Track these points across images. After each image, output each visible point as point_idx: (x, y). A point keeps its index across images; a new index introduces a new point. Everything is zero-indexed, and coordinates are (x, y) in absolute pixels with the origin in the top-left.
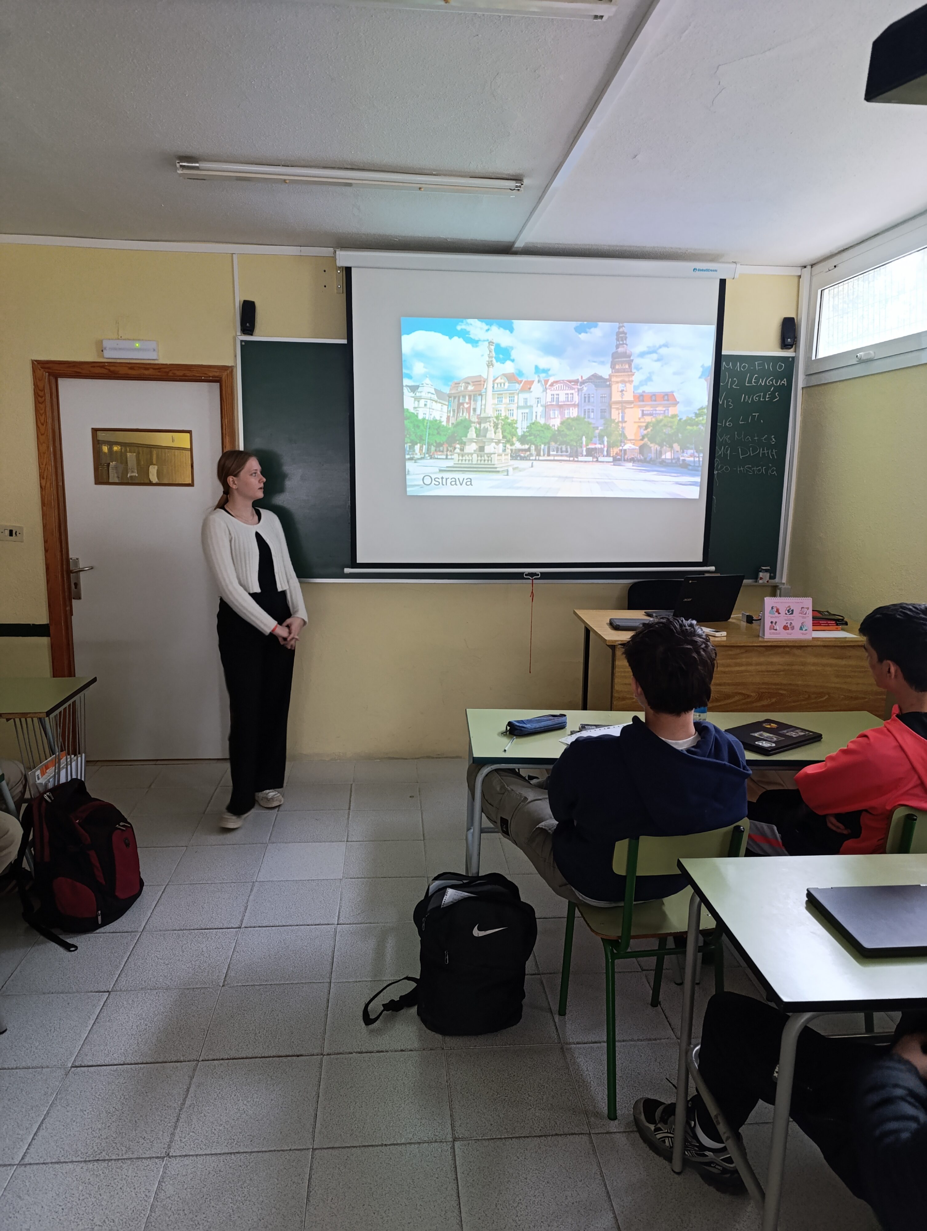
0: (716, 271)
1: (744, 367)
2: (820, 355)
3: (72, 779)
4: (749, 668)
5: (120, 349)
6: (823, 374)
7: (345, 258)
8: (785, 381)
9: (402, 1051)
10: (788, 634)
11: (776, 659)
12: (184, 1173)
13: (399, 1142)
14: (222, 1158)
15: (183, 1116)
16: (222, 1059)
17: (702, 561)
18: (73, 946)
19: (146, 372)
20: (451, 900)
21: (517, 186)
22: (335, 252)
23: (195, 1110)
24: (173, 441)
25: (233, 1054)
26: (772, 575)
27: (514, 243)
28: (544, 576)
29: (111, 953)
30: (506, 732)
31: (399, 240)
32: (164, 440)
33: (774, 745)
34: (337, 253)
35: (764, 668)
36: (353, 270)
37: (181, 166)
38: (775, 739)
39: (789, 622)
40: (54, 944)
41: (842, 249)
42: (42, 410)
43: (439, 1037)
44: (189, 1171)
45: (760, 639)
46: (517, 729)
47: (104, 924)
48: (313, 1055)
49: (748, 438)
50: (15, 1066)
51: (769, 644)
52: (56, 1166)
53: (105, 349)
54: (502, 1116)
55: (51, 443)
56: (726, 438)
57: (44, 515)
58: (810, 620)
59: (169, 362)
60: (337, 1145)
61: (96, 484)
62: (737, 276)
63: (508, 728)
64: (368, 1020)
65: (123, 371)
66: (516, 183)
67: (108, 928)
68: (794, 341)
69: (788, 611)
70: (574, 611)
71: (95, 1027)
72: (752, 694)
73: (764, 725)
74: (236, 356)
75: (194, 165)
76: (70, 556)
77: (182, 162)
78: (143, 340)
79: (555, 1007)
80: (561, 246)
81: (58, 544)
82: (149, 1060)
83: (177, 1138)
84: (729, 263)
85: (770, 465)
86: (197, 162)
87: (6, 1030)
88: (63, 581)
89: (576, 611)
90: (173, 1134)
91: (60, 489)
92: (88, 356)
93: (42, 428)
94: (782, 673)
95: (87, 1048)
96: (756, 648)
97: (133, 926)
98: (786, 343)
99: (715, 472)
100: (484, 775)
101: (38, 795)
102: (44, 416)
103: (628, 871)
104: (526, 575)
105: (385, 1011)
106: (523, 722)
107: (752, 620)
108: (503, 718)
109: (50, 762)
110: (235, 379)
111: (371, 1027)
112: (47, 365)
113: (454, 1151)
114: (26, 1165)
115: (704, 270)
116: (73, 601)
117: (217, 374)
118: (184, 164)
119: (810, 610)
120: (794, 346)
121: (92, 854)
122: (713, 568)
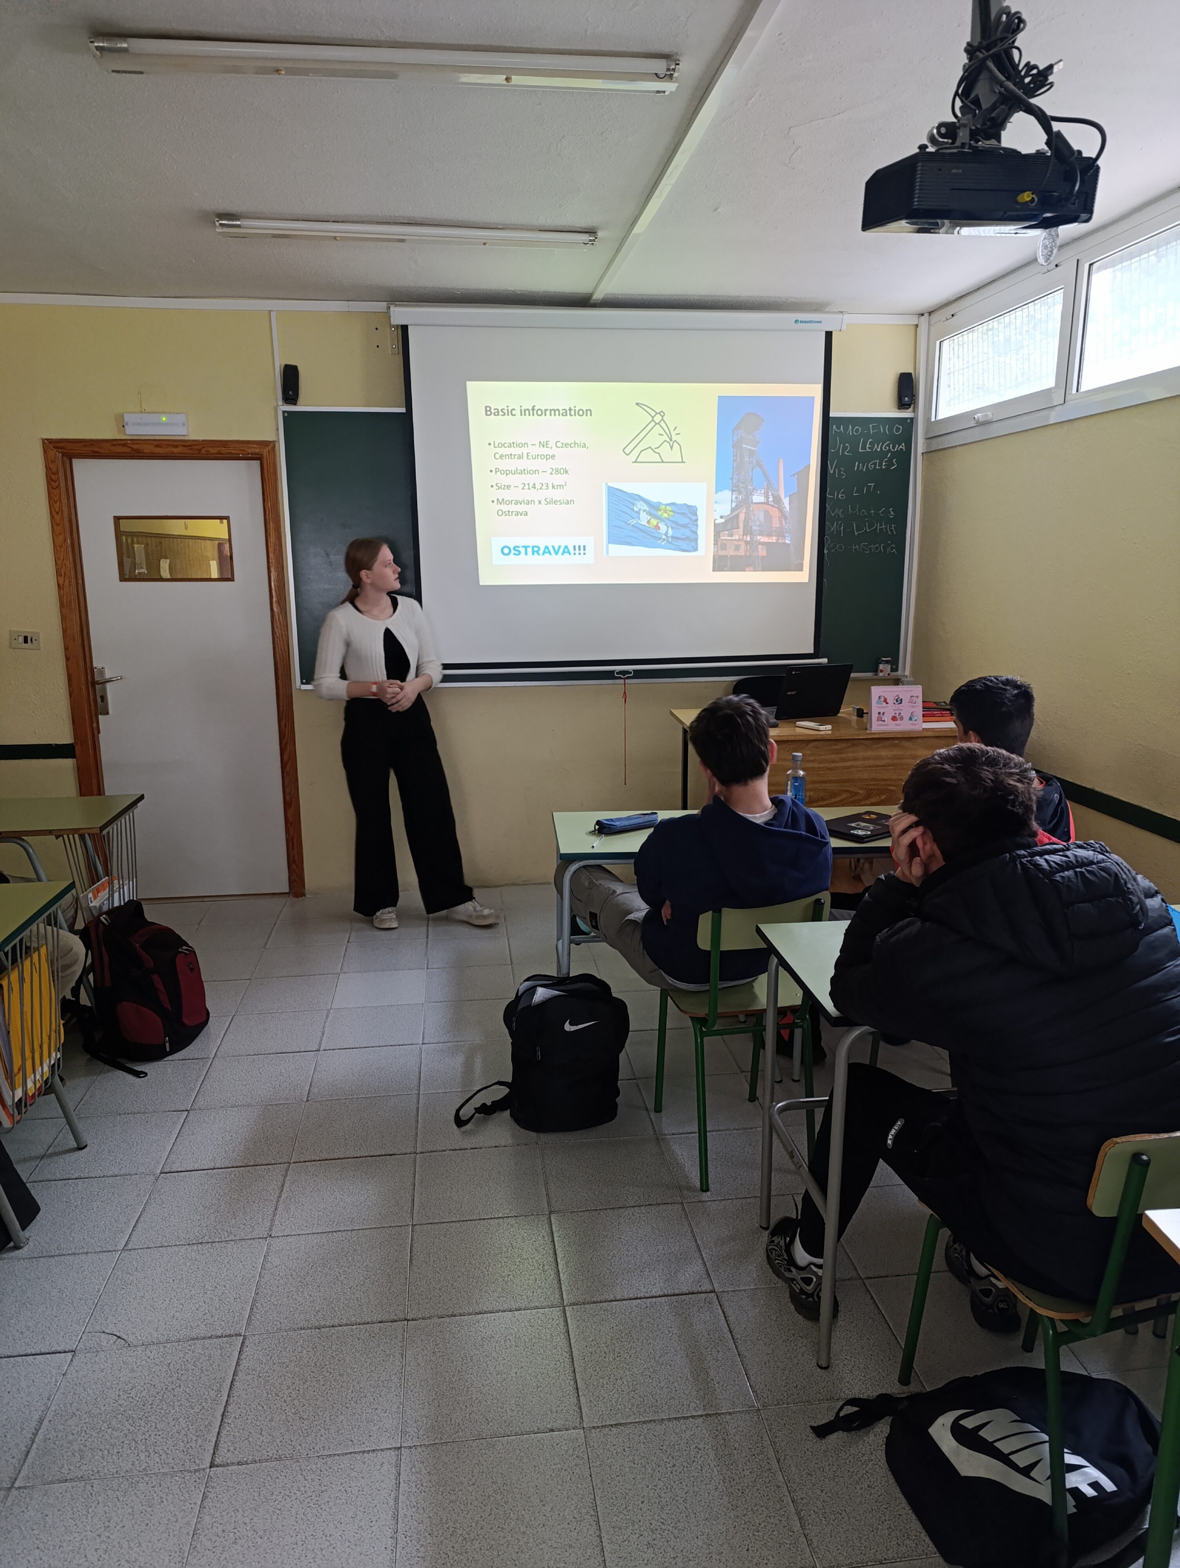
0: (820, 322)
1: (857, 430)
2: (941, 416)
3: (129, 901)
4: (856, 763)
5: (146, 424)
6: (946, 437)
7: (400, 315)
8: (903, 446)
9: (496, 1147)
10: (897, 725)
11: (884, 753)
12: (288, 1249)
13: (496, 1216)
14: (324, 1236)
15: (281, 1207)
16: (314, 1161)
17: (812, 652)
18: (142, 1072)
19: (175, 450)
20: (541, 999)
21: (590, 241)
22: (389, 308)
23: (293, 1200)
24: (186, 528)
25: (325, 1155)
26: (894, 666)
27: (592, 295)
28: (639, 674)
29: (184, 1077)
30: (595, 831)
31: (462, 293)
32: (176, 528)
33: (869, 833)
34: (392, 309)
35: (872, 763)
36: (410, 328)
37: (221, 224)
38: (872, 828)
39: (898, 712)
40: (121, 1072)
41: (959, 296)
42: (56, 496)
43: (534, 1134)
44: (293, 1247)
45: (868, 731)
46: (605, 827)
47: (172, 1052)
48: (406, 1154)
49: (864, 512)
50: (102, 1175)
51: (876, 736)
52: (161, 1249)
53: (127, 424)
54: (597, 1193)
55: (68, 534)
56: (839, 512)
57: (63, 618)
58: (919, 711)
59: (200, 438)
60: (435, 1221)
61: (121, 581)
62: (844, 327)
63: (597, 827)
64: (459, 1122)
65: (147, 449)
66: (590, 236)
67: (176, 1056)
68: (912, 400)
69: (897, 701)
70: (671, 712)
71: (178, 1140)
72: (860, 791)
73: (863, 816)
74: (278, 429)
75: (235, 223)
76: (95, 665)
77: (222, 220)
78: (170, 413)
79: (651, 1105)
80: (645, 297)
81: (81, 651)
82: (239, 1164)
83: (277, 1223)
84: (835, 313)
85: (889, 542)
86: (239, 220)
87: (86, 1146)
88: (89, 694)
89: (672, 711)
90: (273, 1220)
91: (80, 587)
92: (106, 432)
93: (58, 518)
95: (173, 1157)
96: (862, 741)
97: (203, 1053)
98: (903, 402)
99: (826, 551)
100: (571, 872)
101: (91, 919)
102: (58, 503)
103: (712, 946)
104: (617, 673)
105: (477, 1114)
106: (612, 820)
107: (860, 713)
108: (591, 818)
109: (103, 884)
110: (278, 455)
111: (463, 1129)
112: (60, 445)
113: (551, 1221)
114: (130, 1250)
115: (808, 322)
116: (100, 717)
117: (257, 451)
118: (223, 222)
119: (920, 700)
120: (912, 406)
121: (156, 978)
122: (825, 660)
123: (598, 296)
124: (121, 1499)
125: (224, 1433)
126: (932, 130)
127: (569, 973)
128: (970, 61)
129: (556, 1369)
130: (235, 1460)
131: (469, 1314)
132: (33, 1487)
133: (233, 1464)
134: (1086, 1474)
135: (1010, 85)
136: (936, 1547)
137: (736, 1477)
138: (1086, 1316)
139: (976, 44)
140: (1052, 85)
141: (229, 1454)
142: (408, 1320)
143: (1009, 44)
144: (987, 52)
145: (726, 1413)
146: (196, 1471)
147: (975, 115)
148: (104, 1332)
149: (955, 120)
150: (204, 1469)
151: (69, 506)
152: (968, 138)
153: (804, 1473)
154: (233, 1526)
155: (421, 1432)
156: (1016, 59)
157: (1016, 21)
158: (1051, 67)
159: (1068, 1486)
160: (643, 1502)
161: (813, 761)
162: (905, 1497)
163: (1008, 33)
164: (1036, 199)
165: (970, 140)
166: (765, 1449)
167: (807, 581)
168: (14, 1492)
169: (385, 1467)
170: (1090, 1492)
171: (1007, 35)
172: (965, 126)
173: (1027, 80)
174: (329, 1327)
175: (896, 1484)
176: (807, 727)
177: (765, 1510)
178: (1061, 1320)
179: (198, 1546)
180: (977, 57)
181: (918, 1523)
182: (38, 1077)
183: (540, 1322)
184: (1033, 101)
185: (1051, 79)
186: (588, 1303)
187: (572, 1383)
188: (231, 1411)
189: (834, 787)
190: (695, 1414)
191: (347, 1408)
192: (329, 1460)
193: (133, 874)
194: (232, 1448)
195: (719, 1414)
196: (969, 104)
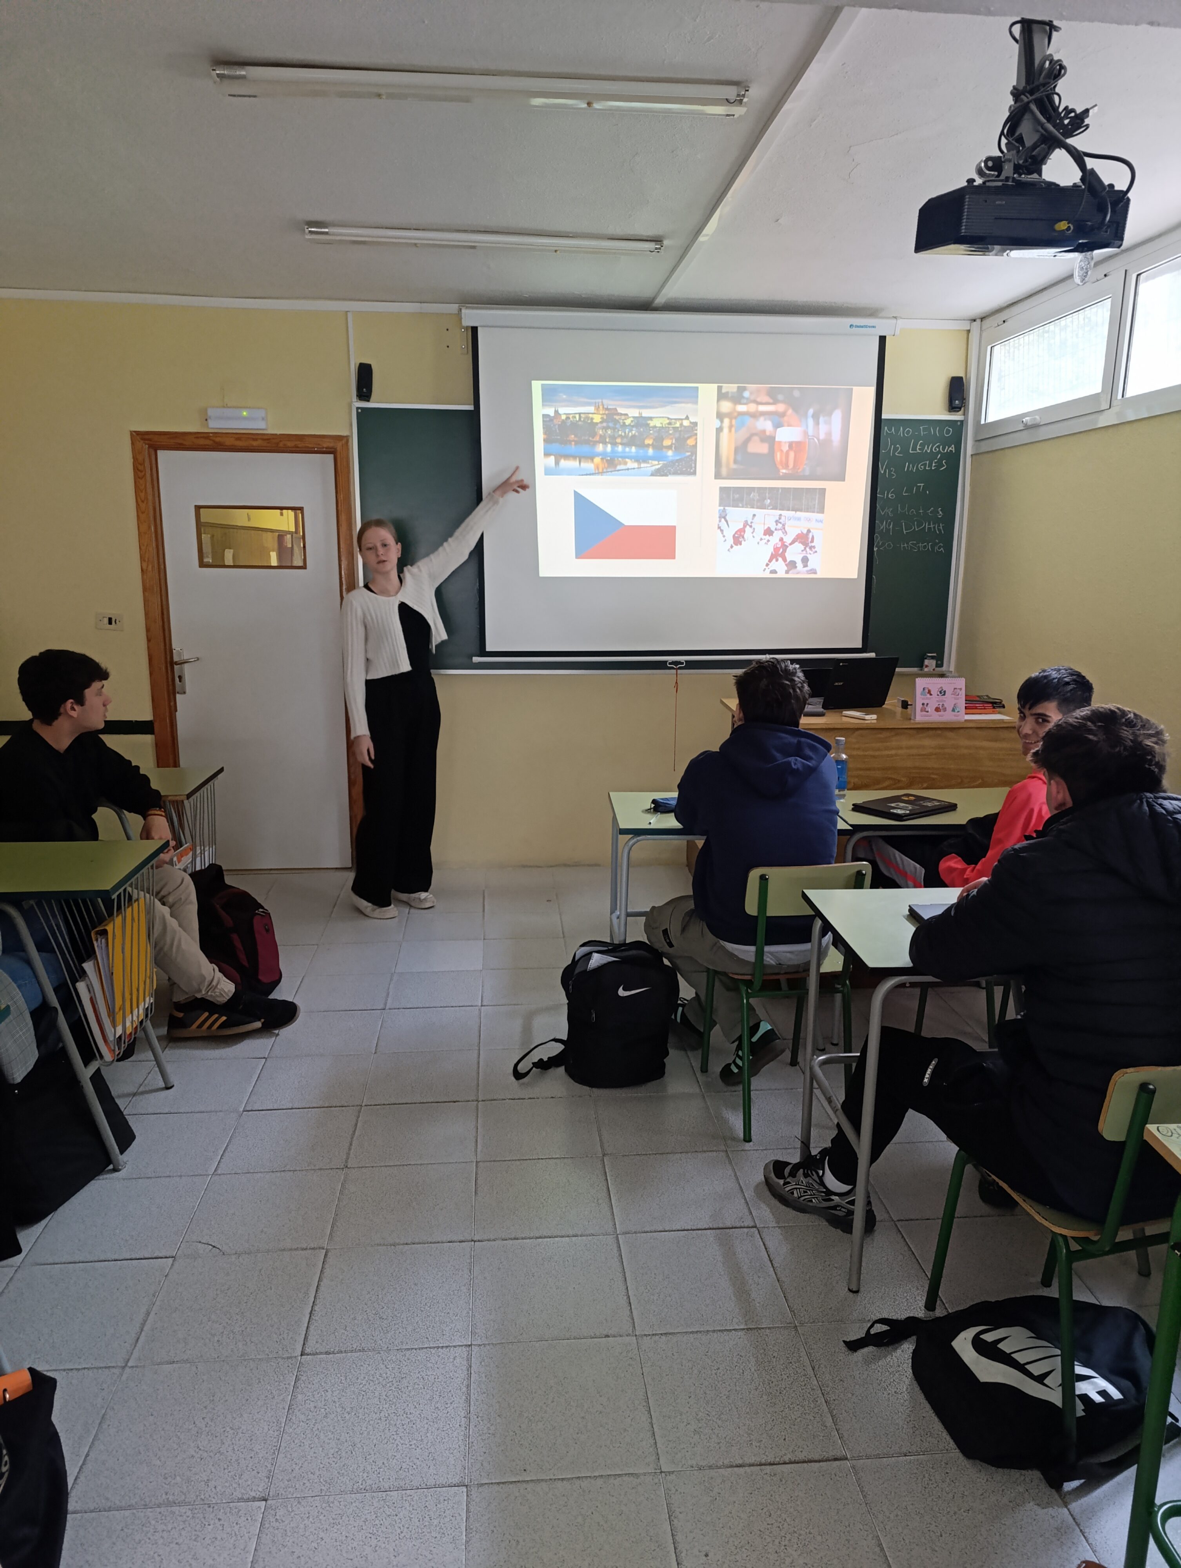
0: (874, 327)
1: (908, 431)
2: (990, 419)
3: (210, 865)
4: (900, 752)
5: (228, 418)
6: (995, 440)
7: (471, 317)
8: (952, 448)
9: (552, 1098)
10: (940, 716)
12: (363, 1178)
13: (553, 1157)
15: (355, 1143)
16: (384, 1105)
17: (860, 647)
19: (255, 443)
20: (597, 964)
21: (656, 249)
22: (461, 309)
23: (366, 1137)
24: (249, 519)
25: (393, 1101)
26: (939, 662)
27: (654, 299)
28: (690, 665)
30: (650, 809)
32: (240, 518)
33: (908, 812)
34: (463, 311)
35: (914, 751)
36: (479, 330)
37: (310, 232)
38: (911, 808)
39: (941, 704)
41: (1011, 302)
42: (142, 485)
43: (586, 1088)
44: (368, 1177)
45: (912, 721)
46: (661, 806)
48: (469, 1101)
49: (913, 511)
50: (190, 1111)
51: (919, 726)
52: (247, 1175)
53: (210, 418)
54: (646, 1140)
55: (153, 522)
56: (889, 511)
57: (146, 602)
58: (962, 703)
59: (278, 432)
60: (498, 1159)
61: (200, 567)
62: (897, 332)
63: (653, 806)
64: (518, 1075)
65: (229, 442)
66: (656, 244)
68: (963, 403)
69: (941, 692)
70: (721, 700)
71: (258, 1083)
72: (903, 779)
73: (901, 798)
74: (351, 425)
75: (323, 230)
76: (174, 647)
77: (311, 228)
78: (250, 408)
81: (161, 633)
82: (315, 1105)
83: (352, 1156)
84: (889, 318)
85: (937, 541)
86: (327, 228)
87: (173, 1086)
88: (168, 674)
89: (723, 700)
90: (348, 1154)
91: (162, 572)
92: (190, 425)
93: (143, 506)
94: (934, 757)
95: (254, 1099)
96: (906, 731)
98: (954, 406)
99: (875, 549)
102: (143, 491)
103: (759, 912)
104: (670, 664)
105: (534, 1069)
106: (667, 799)
107: (905, 705)
108: (646, 799)
109: (185, 849)
110: (350, 449)
111: (521, 1081)
112: (146, 437)
113: (604, 1163)
114: (220, 1175)
115: (862, 327)
116: (178, 696)
117: (331, 445)
118: (313, 229)
119: (963, 692)
120: (962, 409)
121: (235, 936)
122: (872, 655)
123: (660, 301)
124: (223, 1378)
125: (312, 1328)
126: (980, 163)
127: (625, 940)
128: (1015, 103)
129: (611, 1286)
130: (324, 1350)
131: (530, 1238)
132: (144, 1366)
133: (321, 1353)
134: (1095, 1384)
135: (1050, 127)
136: (956, 1444)
137: (773, 1380)
138: (1096, 1235)
139: (1021, 88)
140: (1087, 126)
141: (318, 1345)
142: (475, 1241)
143: (1051, 89)
144: (1031, 95)
145: (766, 1328)
146: (288, 1358)
147: (1018, 152)
148: (200, 1242)
149: (1000, 155)
150: (296, 1357)
151: (154, 495)
152: (1012, 171)
153: (837, 1379)
154: (323, 1403)
155: (489, 1333)
156: (1057, 103)
157: (1058, 67)
158: (1087, 111)
159: (1077, 1392)
160: (690, 1397)
161: (858, 749)
162: (929, 1403)
163: (1050, 78)
164: (1072, 228)
165: (1014, 174)
166: (801, 1359)
167: (856, 577)
168: (127, 1370)
169: (458, 1360)
170: (1098, 1399)
171: (1049, 81)
172: (1010, 161)
173: (1066, 122)
174: (403, 1244)
175: (921, 1391)
176: (853, 716)
177: (800, 1408)
178: (1073, 1238)
179: (294, 1418)
180: (1022, 100)
181: (940, 1424)
182: (135, 1018)
183: (595, 1247)
184: (1070, 141)
185: (1087, 121)
186: (639, 1233)
187: (625, 1298)
188: (318, 1310)
189: (878, 774)
190: (737, 1328)
191: (422, 1311)
192: (408, 1353)
193: (213, 842)
194: (320, 1341)
195: (760, 1329)
196: (1014, 142)
